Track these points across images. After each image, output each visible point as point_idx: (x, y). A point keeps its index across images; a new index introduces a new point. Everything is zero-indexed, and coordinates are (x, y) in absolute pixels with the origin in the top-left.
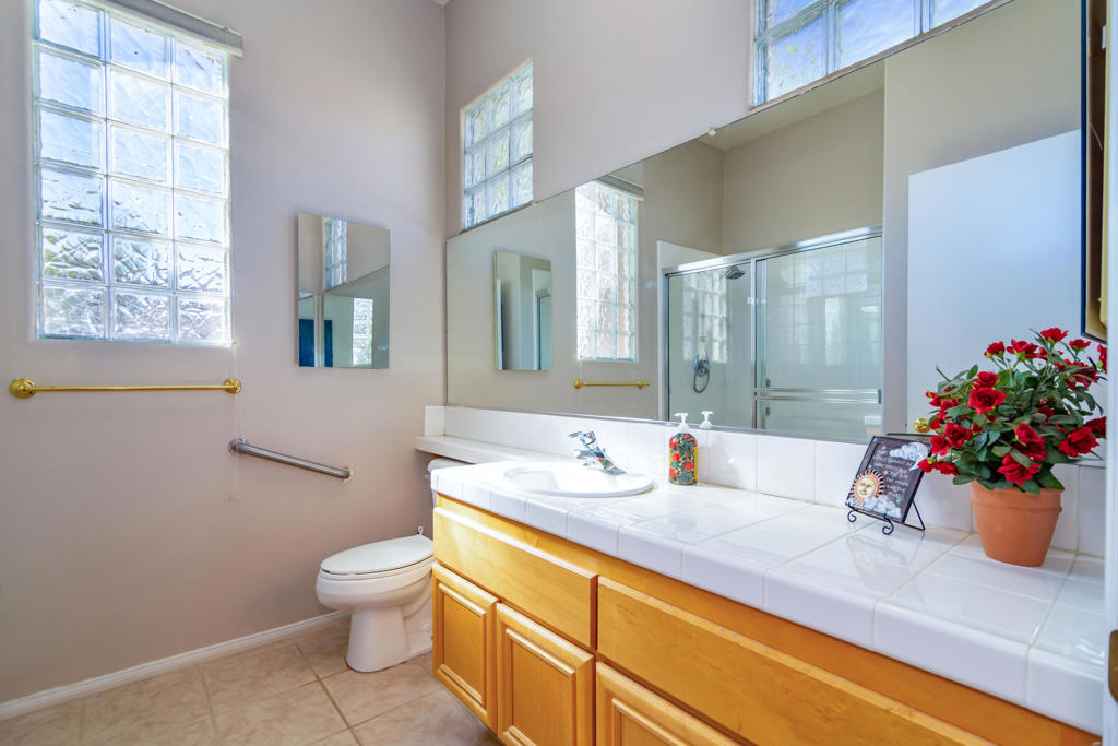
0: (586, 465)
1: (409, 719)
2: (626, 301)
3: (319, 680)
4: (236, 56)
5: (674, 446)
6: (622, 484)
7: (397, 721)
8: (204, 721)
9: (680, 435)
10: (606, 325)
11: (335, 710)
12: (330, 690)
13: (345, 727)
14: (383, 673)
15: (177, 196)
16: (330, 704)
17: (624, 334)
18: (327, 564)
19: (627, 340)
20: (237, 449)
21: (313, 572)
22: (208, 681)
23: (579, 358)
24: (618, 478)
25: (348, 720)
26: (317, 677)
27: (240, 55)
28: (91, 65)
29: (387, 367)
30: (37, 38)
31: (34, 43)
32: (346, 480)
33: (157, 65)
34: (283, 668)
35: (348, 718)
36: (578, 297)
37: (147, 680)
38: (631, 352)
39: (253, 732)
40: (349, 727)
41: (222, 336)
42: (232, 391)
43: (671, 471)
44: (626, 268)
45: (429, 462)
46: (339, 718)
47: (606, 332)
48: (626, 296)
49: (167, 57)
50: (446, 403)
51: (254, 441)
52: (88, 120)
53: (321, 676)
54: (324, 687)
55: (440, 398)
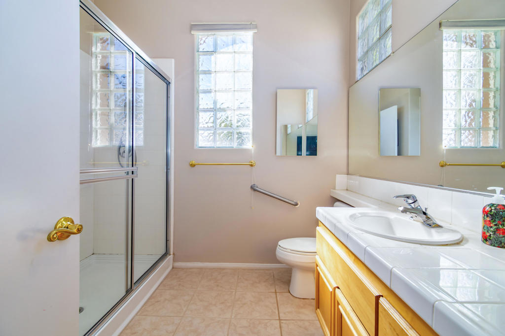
0: (412, 217)
1: (306, 329)
2: (492, 106)
3: (276, 292)
4: (255, 33)
5: (485, 212)
6: (436, 236)
7: (300, 327)
8: (233, 292)
9: (493, 205)
10: (470, 124)
11: (277, 309)
12: (278, 299)
13: (278, 318)
14: (302, 300)
15: (236, 93)
16: (276, 305)
17: (489, 129)
18: (280, 243)
19: (491, 133)
20: (253, 188)
21: (275, 245)
22: (240, 277)
23: (444, 147)
24: (433, 231)
25: (280, 316)
26: (276, 290)
27: (256, 31)
28: (212, 54)
29: (316, 155)
30: (198, 51)
31: (197, 53)
32: (296, 207)
33: (231, 47)
34: (265, 282)
35: (280, 315)
36: (444, 107)
37: (224, 269)
38: (495, 141)
39: (245, 304)
40: (280, 320)
41: (249, 145)
42: (252, 165)
43: (484, 233)
44: (492, 82)
45: (334, 203)
46: (277, 313)
47: (469, 130)
48: (492, 102)
49: (234, 42)
50: (348, 174)
51: (260, 186)
52: (211, 74)
53: (277, 291)
54: (276, 297)
55: (345, 170)
